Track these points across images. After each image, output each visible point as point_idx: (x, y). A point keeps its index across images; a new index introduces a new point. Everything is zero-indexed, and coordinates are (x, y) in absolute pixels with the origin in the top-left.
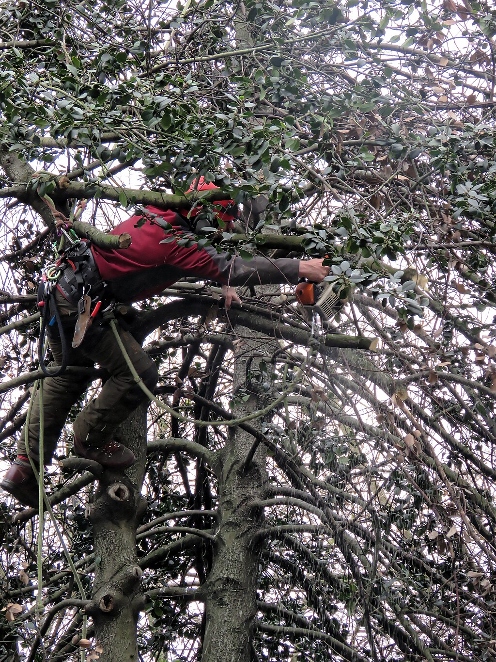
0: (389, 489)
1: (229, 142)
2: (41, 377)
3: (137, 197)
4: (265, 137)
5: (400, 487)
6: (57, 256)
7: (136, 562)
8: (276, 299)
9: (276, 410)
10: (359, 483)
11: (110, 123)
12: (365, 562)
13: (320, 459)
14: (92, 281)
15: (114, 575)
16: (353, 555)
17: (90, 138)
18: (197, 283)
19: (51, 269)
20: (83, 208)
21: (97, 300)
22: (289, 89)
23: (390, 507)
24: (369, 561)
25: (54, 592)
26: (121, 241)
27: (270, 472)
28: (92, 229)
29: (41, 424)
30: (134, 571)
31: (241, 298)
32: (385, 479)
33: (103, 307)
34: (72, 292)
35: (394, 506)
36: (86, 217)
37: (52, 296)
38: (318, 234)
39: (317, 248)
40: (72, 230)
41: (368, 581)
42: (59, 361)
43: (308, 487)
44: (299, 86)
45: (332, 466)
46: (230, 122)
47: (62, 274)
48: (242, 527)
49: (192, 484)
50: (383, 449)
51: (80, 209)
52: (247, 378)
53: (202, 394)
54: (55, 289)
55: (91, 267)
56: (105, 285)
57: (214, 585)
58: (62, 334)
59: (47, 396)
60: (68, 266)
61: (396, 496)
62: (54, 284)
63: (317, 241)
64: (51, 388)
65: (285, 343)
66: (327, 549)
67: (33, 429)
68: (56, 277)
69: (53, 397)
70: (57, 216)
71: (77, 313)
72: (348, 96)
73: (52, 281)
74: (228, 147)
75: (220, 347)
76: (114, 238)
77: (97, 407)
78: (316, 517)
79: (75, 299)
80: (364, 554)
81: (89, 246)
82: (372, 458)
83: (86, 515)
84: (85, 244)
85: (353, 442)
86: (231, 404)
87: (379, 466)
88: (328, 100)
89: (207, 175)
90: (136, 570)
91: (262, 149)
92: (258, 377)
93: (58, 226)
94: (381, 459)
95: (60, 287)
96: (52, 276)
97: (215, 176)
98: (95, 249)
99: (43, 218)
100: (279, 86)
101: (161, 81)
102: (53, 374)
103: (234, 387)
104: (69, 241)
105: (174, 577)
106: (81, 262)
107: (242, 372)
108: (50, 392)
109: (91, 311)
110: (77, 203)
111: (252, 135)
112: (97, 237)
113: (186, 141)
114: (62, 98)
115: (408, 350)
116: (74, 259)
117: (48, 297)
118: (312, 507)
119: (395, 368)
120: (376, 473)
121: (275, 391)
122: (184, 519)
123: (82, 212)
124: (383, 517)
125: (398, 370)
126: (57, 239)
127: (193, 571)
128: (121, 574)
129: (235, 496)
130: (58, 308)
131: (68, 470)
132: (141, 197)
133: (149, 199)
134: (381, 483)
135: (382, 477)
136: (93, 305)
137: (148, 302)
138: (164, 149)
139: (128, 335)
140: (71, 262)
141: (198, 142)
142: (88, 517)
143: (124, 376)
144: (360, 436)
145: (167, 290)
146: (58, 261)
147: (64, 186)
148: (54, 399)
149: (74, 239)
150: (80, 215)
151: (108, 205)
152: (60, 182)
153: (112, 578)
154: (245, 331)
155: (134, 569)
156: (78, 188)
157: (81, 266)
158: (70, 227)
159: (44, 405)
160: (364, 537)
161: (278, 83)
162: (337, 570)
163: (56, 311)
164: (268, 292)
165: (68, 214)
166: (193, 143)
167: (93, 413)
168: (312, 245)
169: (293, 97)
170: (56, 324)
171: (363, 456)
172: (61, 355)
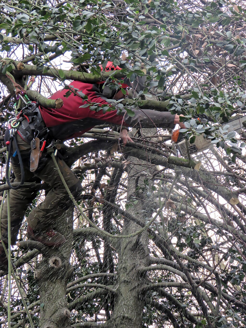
0: (226, 260)
1: (129, 40)
2: (8, 189)
3: (67, 75)
4: (152, 37)
5: (233, 258)
6: (17, 112)
7: (66, 306)
8: (154, 140)
9: (154, 210)
10: (207, 255)
11: (51, 29)
12: (211, 306)
13: (183, 240)
14: (40, 128)
15: (53, 315)
16: (204, 301)
17: (38, 38)
18: (104, 129)
19: (14, 121)
20: (33, 81)
21: (43, 141)
22: (166, 10)
23: (228, 271)
24: (214, 306)
25: (14, 325)
26: (56, 103)
27: (151, 249)
28: (39, 95)
29: (9, 219)
30: (65, 312)
31: (133, 139)
32: (224, 253)
33: (47, 145)
34: (28, 135)
35: (230, 270)
36: (34, 87)
37: (15, 138)
38: (177, 101)
39: (176, 110)
40: (26, 96)
41: (213, 318)
42: (19, 179)
43: (175, 258)
44: (172, 8)
45: (191, 245)
46: (130, 28)
47: (21, 124)
48: (133, 284)
49: (102, 256)
50: (223, 234)
51: (31, 82)
52: (137, 189)
53: (108, 199)
54: (16, 133)
55: (39, 119)
56: (48, 131)
57: (115, 320)
58: (21, 162)
59: (13, 201)
60: (24, 119)
61: (231, 264)
62: (16, 130)
63: (176, 106)
64: (15, 196)
65: (161, 168)
66: (187, 297)
67: (4, 222)
68: (17, 126)
69: (15, 202)
70: (16, 87)
71: (30, 149)
72: (204, 14)
73: (14, 128)
74: (129, 43)
75: (119, 170)
76: (52, 102)
77: (43, 207)
78: (180, 277)
79: (29, 140)
80: (211, 301)
81: (37, 106)
82: (215, 240)
83: (34, 277)
84: (35, 105)
85: (203, 229)
86: (127, 206)
87: (220, 245)
88: (191, 17)
89: (115, 61)
90: (66, 311)
91: (151, 45)
92: (143, 189)
93: (17, 93)
94: (221, 240)
95: (19, 132)
96: (14, 125)
97: (120, 62)
98: (41, 108)
99: (8, 88)
100: (159, 8)
101: (83, 3)
102: (16, 188)
103: (128, 195)
104: (24, 103)
105: (91, 315)
106: (32, 117)
107: (133, 186)
108: (13, 199)
109: (40, 148)
110: (30, 78)
111: (144, 36)
112: (42, 101)
113: (101, 40)
114: (19, 13)
115: (238, 171)
116: (28, 115)
117: (12, 139)
118: (177, 271)
119: (230, 183)
120: (218, 250)
121: (153, 198)
122: (96, 279)
123: (32, 84)
124: (223, 277)
125: (232, 184)
126: (16, 101)
127: (103, 312)
128: (57, 314)
129: (129, 264)
130: (18, 145)
131: (24, 248)
132: (70, 75)
133: (75, 77)
134: (221, 256)
135: (222, 252)
136: (41, 143)
137: (75, 141)
138: (87, 45)
139: (62, 162)
140: (26, 116)
141: (110, 40)
142: (36, 278)
143: (59, 188)
144: (208, 226)
145: (86, 134)
146: (17, 116)
147: (20, 68)
148: (17, 203)
149: (27, 101)
150: (31, 86)
151: (48, 80)
152: (18, 66)
153: (51, 317)
154: (135, 160)
155: (65, 311)
156: (30, 69)
157: (33, 119)
158: (25, 94)
159: (11, 207)
160: (210, 291)
161: (159, 6)
162: (193, 311)
163: (17, 147)
164: (149, 135)
165: (23, 86)
166: (106, 41)
167: (41, 212)
168: (173, 108)
169: (168, 14)
170: (17, 156)
171: (210, 238)
172: (21, 175)
